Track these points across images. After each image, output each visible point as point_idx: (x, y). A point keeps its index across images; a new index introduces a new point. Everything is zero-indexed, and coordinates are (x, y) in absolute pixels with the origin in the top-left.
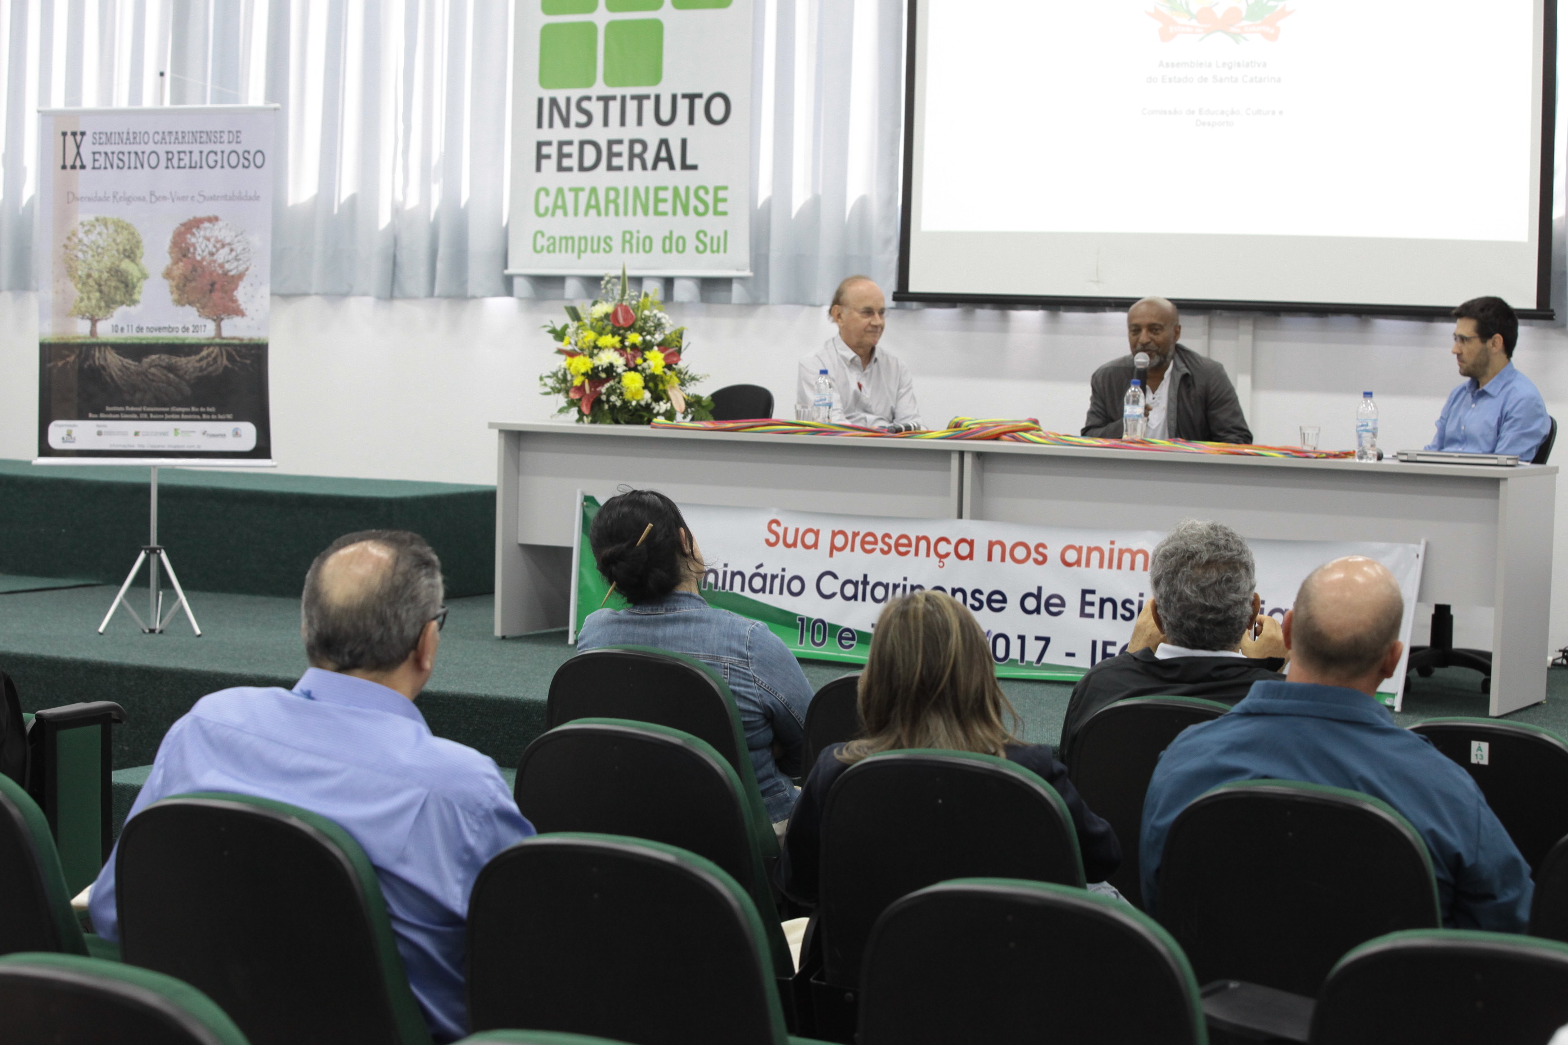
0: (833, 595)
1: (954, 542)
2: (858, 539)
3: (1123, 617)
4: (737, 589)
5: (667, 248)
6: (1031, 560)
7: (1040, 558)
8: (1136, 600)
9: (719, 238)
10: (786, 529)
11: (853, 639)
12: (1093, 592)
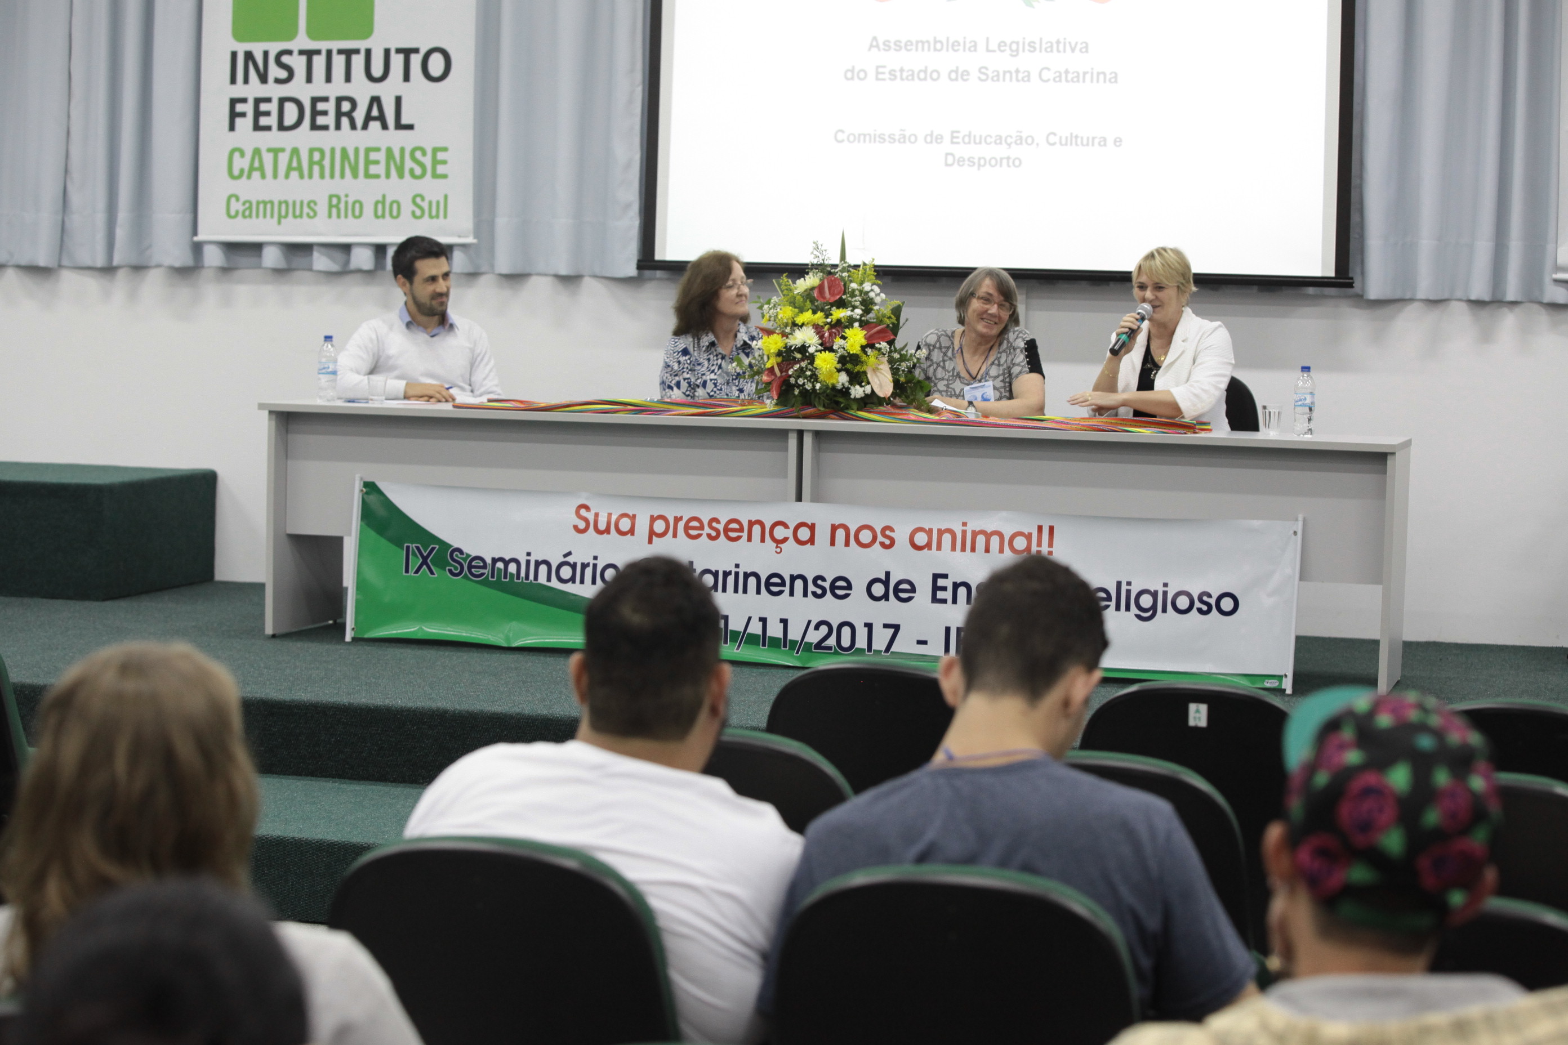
1: (792, 526)
2: (681, 525)
4: (542, 579)
5: (380, 213)
6: (877, 544)
7: (887, 542)
9: (438, 203)
10: (597, 515)
12: (945, 576)
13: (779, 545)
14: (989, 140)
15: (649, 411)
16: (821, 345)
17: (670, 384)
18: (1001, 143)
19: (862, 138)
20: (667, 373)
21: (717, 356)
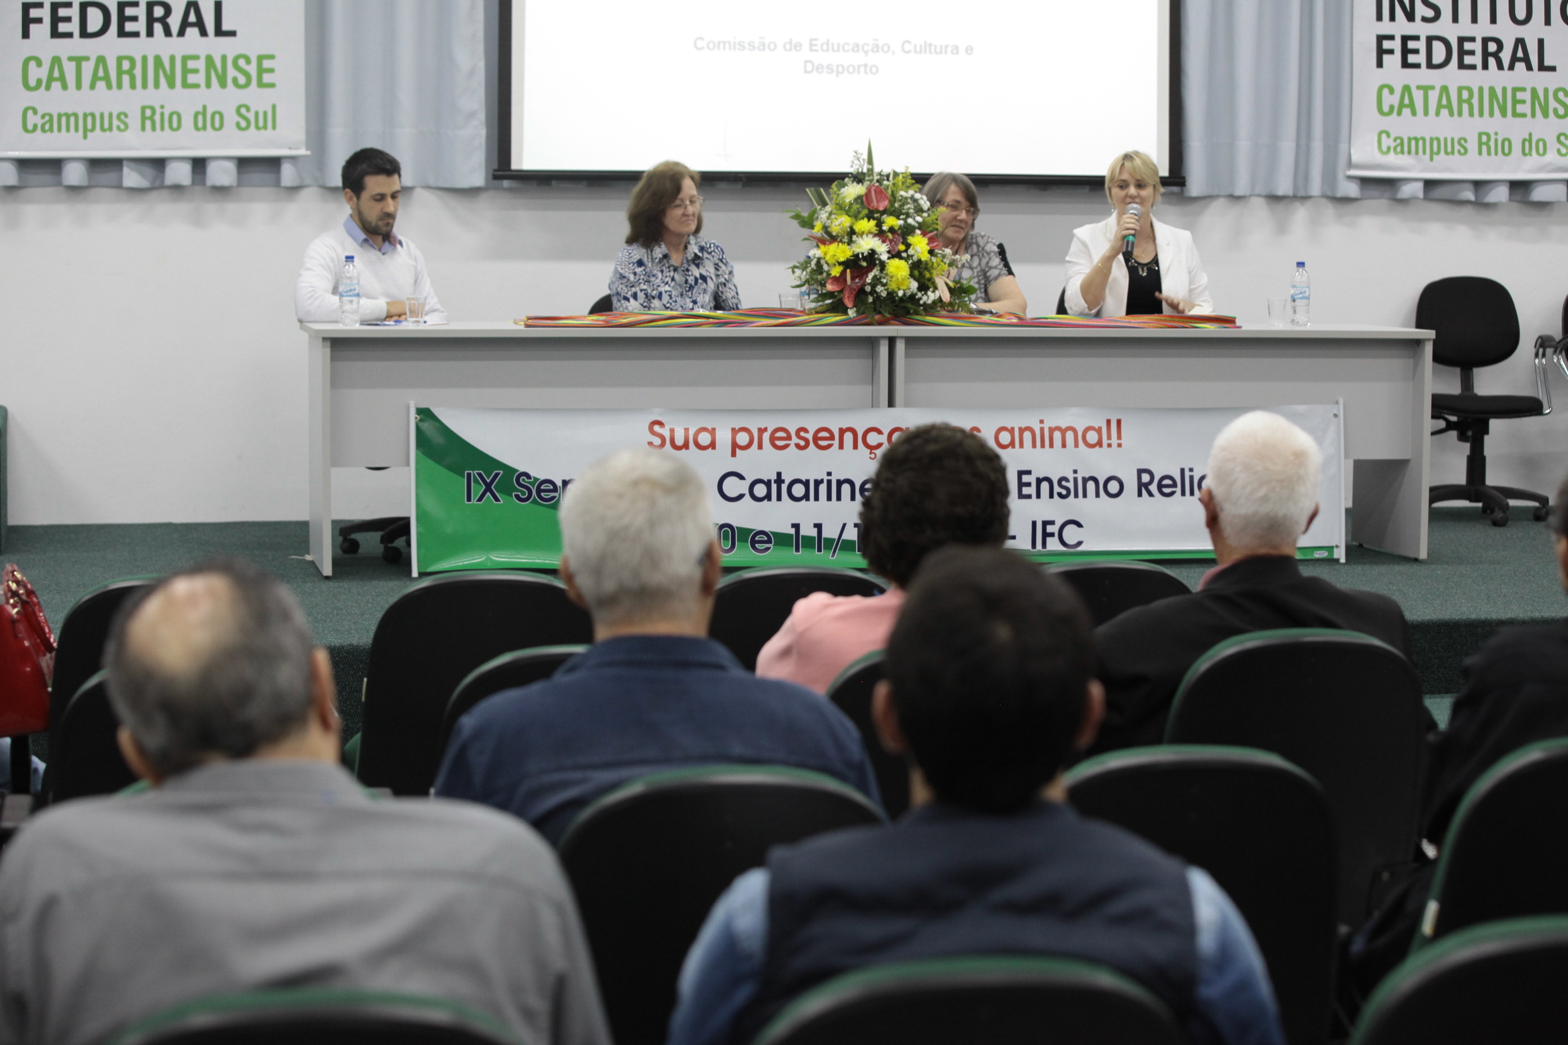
0: (741, 497)
1: (886, 432)
2: (766, 436)
3: (1060, 495)
5: (200, 124)
8: (1071, 476)
9: (265, 113)
10: (672, 431)
11: (769, 541)
12: (1029, 472)
13: (873, 451)
14: (846, 48)
15: (735, 323)
16: (889, 252)
17: (625, 295)
18: (858, 51)
19: (722, 45)
20: (622, 284)
21: (669, 267)
